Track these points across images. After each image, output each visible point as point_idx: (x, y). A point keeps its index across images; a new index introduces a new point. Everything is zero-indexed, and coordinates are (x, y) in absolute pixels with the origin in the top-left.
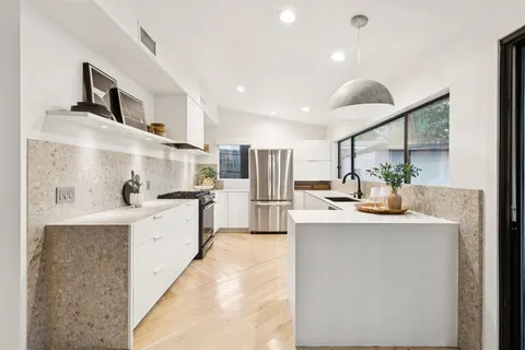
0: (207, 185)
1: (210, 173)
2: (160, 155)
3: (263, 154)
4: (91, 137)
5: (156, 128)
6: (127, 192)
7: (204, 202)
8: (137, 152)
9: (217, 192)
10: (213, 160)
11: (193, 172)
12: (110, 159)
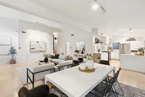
0: (110, 50)
1: (110, 48)
2: (102, 46)
3: (123, 44)
4: (96, 45)
5: (102, 43)
6: (99, 51)
7: (109, 53)
8: (99, 46)
9: (112, 52)
10: (111, 46)
11: (107, 48)
12: (98, 47)
